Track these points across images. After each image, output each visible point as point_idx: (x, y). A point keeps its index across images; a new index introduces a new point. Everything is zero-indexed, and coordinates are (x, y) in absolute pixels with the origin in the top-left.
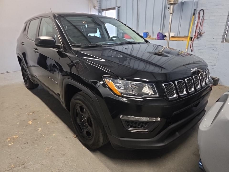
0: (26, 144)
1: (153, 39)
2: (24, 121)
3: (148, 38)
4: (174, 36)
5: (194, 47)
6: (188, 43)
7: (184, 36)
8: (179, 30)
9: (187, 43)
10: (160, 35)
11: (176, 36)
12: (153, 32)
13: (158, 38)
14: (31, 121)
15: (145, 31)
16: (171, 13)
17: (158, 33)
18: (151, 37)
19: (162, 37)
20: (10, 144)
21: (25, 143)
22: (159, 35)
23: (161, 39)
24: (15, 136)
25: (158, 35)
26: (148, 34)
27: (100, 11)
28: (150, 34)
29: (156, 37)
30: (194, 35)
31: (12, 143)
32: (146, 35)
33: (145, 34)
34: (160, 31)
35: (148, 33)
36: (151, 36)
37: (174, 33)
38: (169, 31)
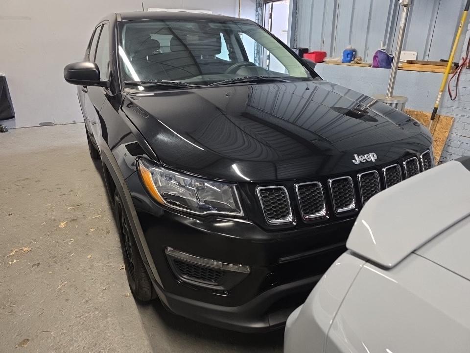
0: (36, 266)
1: (364, 65)
2: (55, 220)
3: (353, 62)
4: (414, 58)
5: (460, 89)
6: (445, 78)
7: (439, 61)
8: (428, 46)
9: (444, 76)
10: (381, 57)
11: (420, 59)
12: (366, 49)
13: (376, 65)
14: (65, 222)
15: (349, 47)
16: (405, 6)
17: (377, 53)
18: (361, 60)
19: (385, 60)
20: (10, 263)
21: (34, 265)
22: (377, 57)
23: (381, 67)
24: (26, 247)
25: (375, 57)
26: (354, 53)
27: (259, 4)
28: (360, 54)
29: (370, 61)
30: (462, 57)
31: (15, 261)
32: (349, 56)
33: (348, 54)
34: (381, 48)
35: (354, 51)
36: (363, 59)
37: (415, 53)
38: (398, 48)
